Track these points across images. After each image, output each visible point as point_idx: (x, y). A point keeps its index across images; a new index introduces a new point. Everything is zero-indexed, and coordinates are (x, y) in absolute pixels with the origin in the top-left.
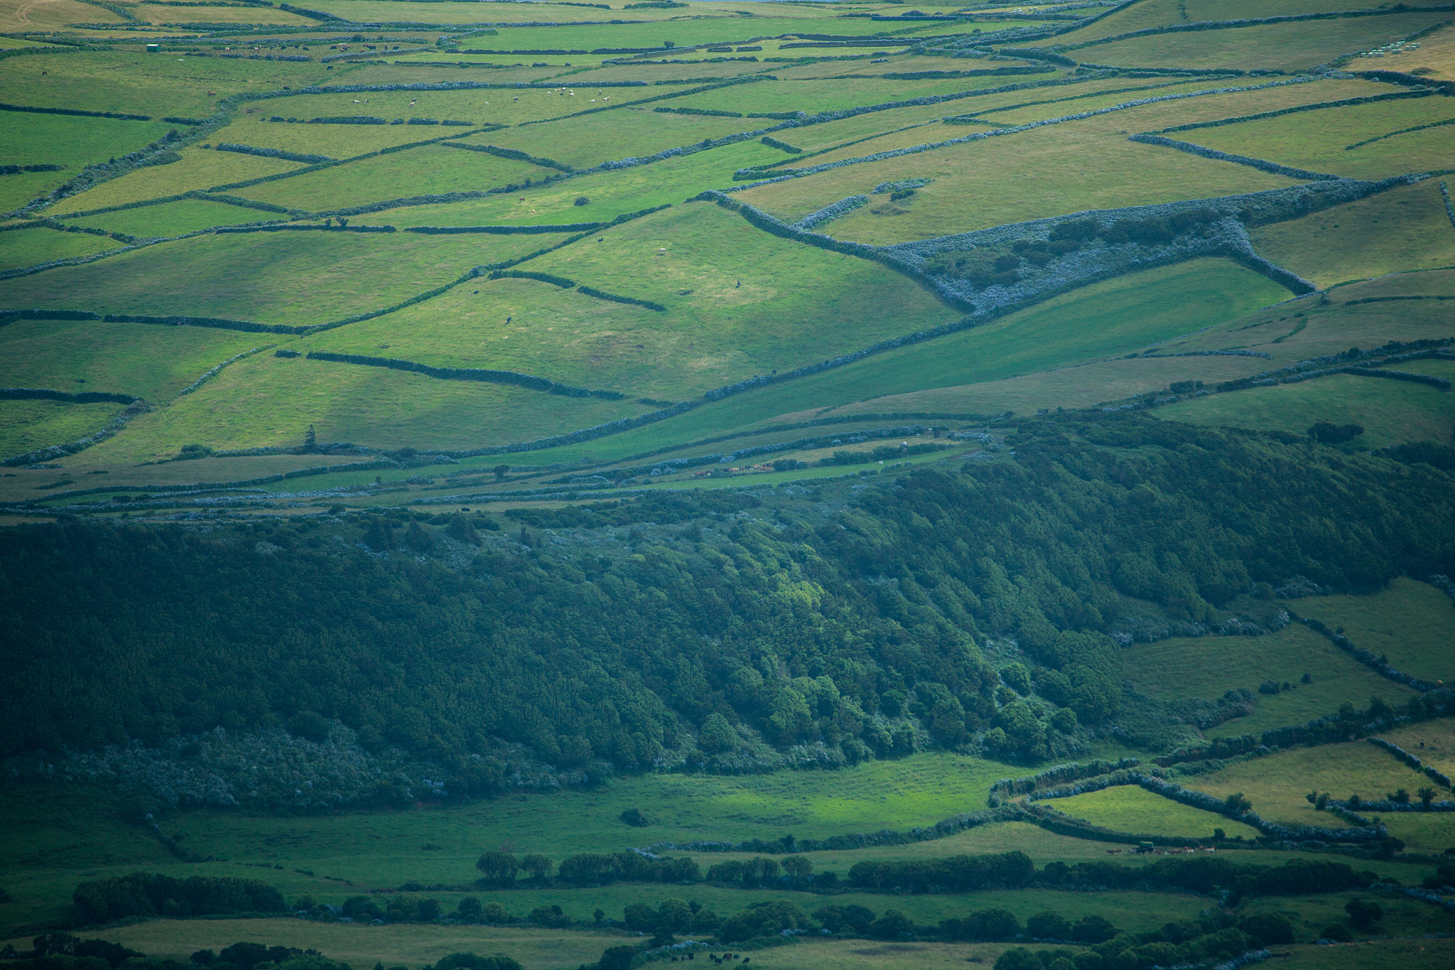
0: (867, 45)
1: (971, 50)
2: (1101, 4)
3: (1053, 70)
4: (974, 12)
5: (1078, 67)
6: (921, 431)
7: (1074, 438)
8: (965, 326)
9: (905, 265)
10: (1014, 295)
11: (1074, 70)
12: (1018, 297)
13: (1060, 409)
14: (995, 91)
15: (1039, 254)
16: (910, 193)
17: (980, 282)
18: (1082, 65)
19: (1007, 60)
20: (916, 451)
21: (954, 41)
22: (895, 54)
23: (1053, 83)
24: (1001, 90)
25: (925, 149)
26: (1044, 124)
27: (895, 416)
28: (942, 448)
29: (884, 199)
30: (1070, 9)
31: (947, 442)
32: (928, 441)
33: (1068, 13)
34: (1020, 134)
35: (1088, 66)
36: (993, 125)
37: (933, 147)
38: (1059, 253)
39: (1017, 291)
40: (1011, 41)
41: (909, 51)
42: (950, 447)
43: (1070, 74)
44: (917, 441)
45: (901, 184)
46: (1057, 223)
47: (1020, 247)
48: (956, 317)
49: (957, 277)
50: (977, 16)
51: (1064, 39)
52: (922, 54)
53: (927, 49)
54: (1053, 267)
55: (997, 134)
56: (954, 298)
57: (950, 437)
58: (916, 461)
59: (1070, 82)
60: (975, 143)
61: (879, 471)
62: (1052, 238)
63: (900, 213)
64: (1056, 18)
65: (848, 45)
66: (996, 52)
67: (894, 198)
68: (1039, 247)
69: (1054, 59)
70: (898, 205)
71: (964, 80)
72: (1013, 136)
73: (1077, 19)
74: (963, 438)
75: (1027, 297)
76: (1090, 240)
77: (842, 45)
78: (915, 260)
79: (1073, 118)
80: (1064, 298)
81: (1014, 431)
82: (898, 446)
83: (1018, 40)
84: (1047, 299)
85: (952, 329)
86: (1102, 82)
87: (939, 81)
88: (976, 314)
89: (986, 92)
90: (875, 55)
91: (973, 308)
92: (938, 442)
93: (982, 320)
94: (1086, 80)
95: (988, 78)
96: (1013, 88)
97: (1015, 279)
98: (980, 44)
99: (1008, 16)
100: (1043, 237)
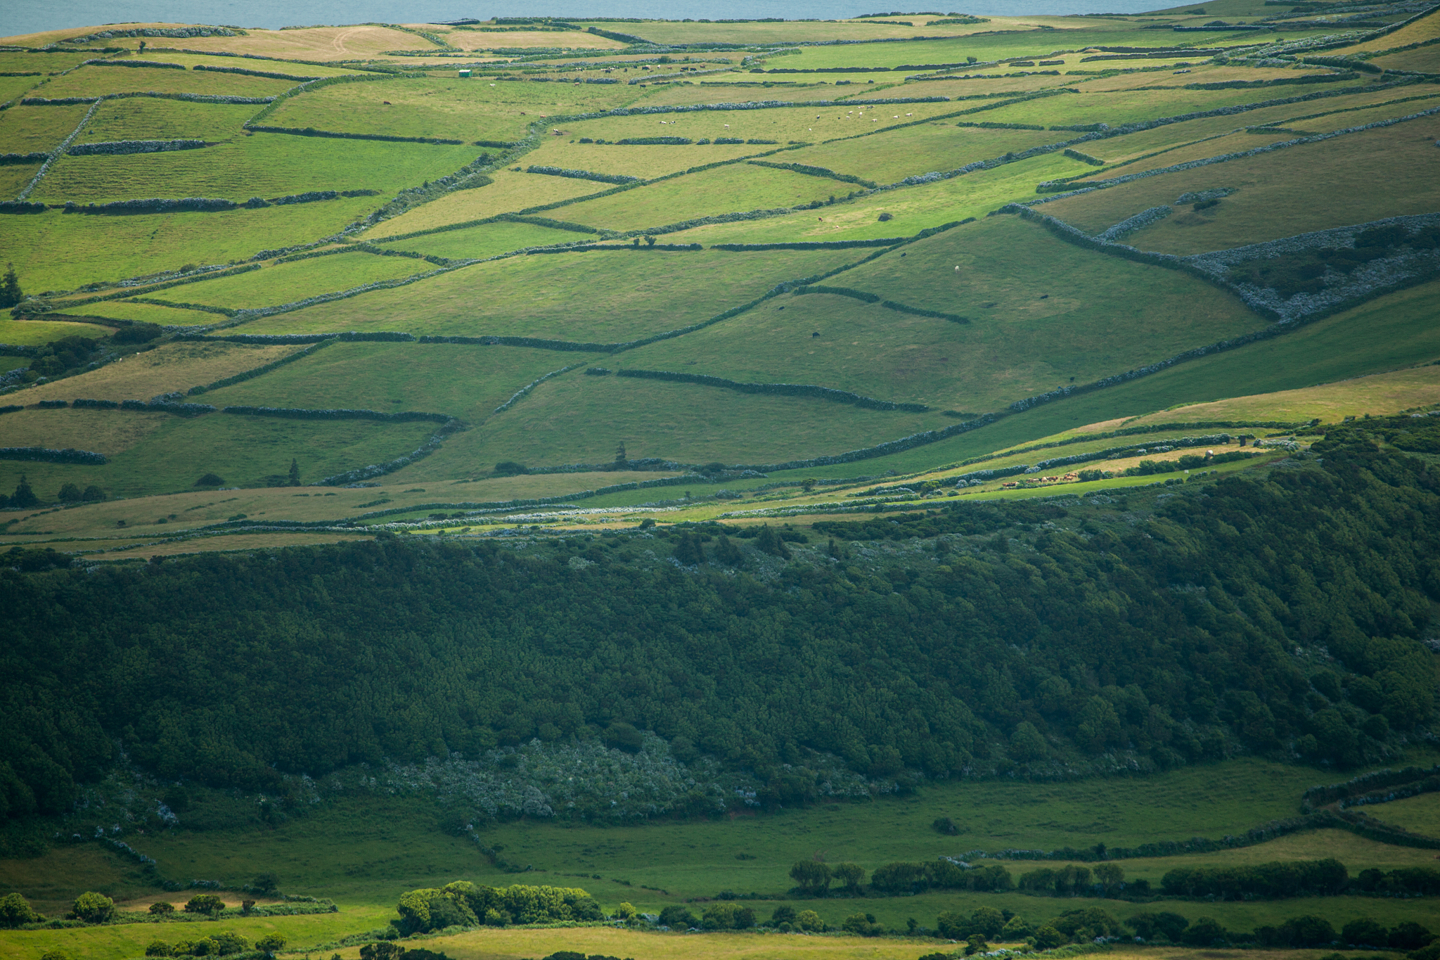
0: (1169, 56)
1: (1275, 59)
2: (1406, 11)
3: (1358, 77)
4: (1277, 22)
5: (1383, 74)
6: (1225, 440)
7: (1382, 445)
8: (1270, 335)
9: (1209, 274)
10: (1320, 303)
11: (1378, 77)
12: (1324, 305)
13: (1367, 416)
14: (1299, 100)
15: (1347, 261)
16: (1214, 203)
17: (1286, 292)
18: (1387, 72)
19: (1310, 68)
20: (1221, 459)
21: (1258, 50)
22: (1197, 65)
23: (1358, 90)
24: (1305, 99)
25: (1229, 159)
26: (1349, 132)
27: (1200, 426)
28: (1248, 456)
29: (1187, 210)
30: (1374, 16)
31: (1254, 450)
32: (1234, 448)
33: (1374, 20)
34: (1325, 142)
35: (1393, 73)
36: (1297, 133)
37: (1236, 156)
38: (1365, 260)
39: (1323, 299)
40: (1315, 49)
41: (1211, 61)
42: (1257, 454)
43: (1375, 80)
44: (1223, 449)
45: (1205, 195)
46: (1363, 230)
47: (1327, 254)
48: (1260, 326)
49: (1262, 286)
50: (1280, 25)
51: (1370, 47)
52: (1224, 64)
53: (1231, 59)
54: (1359, 274)
55: (1301, 143)
56: (1259, 306)
57: (1257, 445)
58: (1221, 469)
59: (1375, 89)
60: (1280, 153)
61: (1185, 480)
62: (1357, 244)
63: (1203, 222)
64: (1362, 25)
65: (1151, 57)
66: (1299, 61)
67: (1197, 208)
68: (1345, 253)
69: (1358, 66)
70: (1200, 216)
71: (1267, 89)
72: (1317, 145)
73: (1382, 26)
74: (1270, 446)
75: (1332, 305)
76: (1397, 246)
77: (1144, 57)
78: (1219, 269)
79: (1379, 126)
80: (1370, 306)
81: (1321, 438)
82: (1204, 456)
83: (1321, 48)
84: (1353, 307)
85: (1256, 338)
86: (1407, 88)
87: (1242, 91)
88: (1281, 322)
89: (1290, 101)
90: (1177, 66)
91: (1278, 317)
92: (1244, 450)
93: (1287, 329)
94: (1391, 86)
95: (1291, 87)
96: (1318, 96)
97: (1319, 288)
98: (1283, 53)
99: (1313, 25)
100: (1349, 244)
